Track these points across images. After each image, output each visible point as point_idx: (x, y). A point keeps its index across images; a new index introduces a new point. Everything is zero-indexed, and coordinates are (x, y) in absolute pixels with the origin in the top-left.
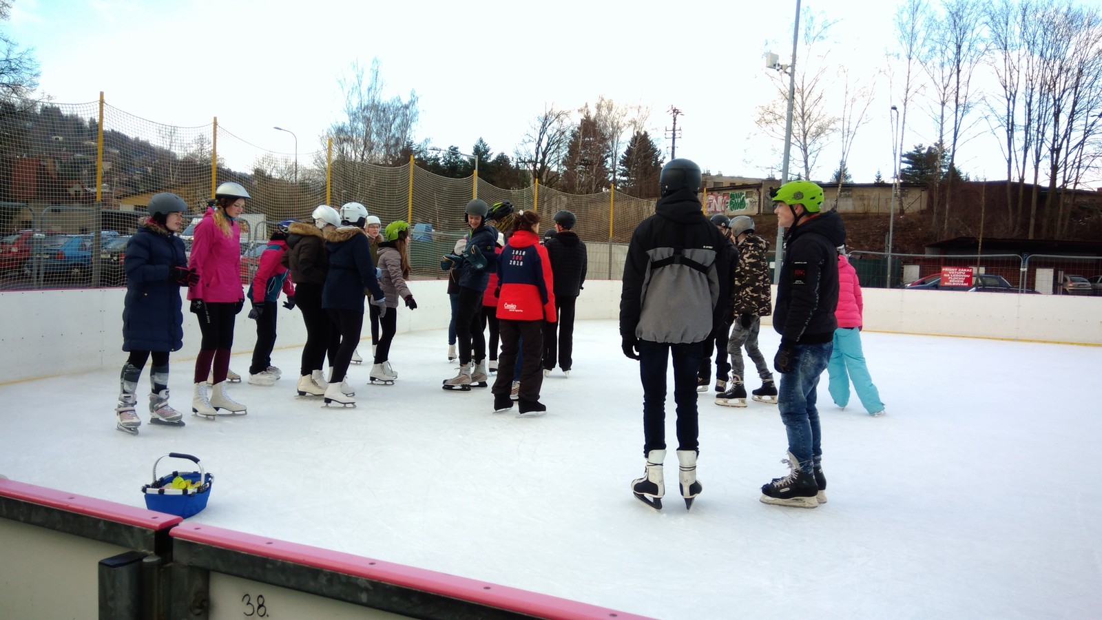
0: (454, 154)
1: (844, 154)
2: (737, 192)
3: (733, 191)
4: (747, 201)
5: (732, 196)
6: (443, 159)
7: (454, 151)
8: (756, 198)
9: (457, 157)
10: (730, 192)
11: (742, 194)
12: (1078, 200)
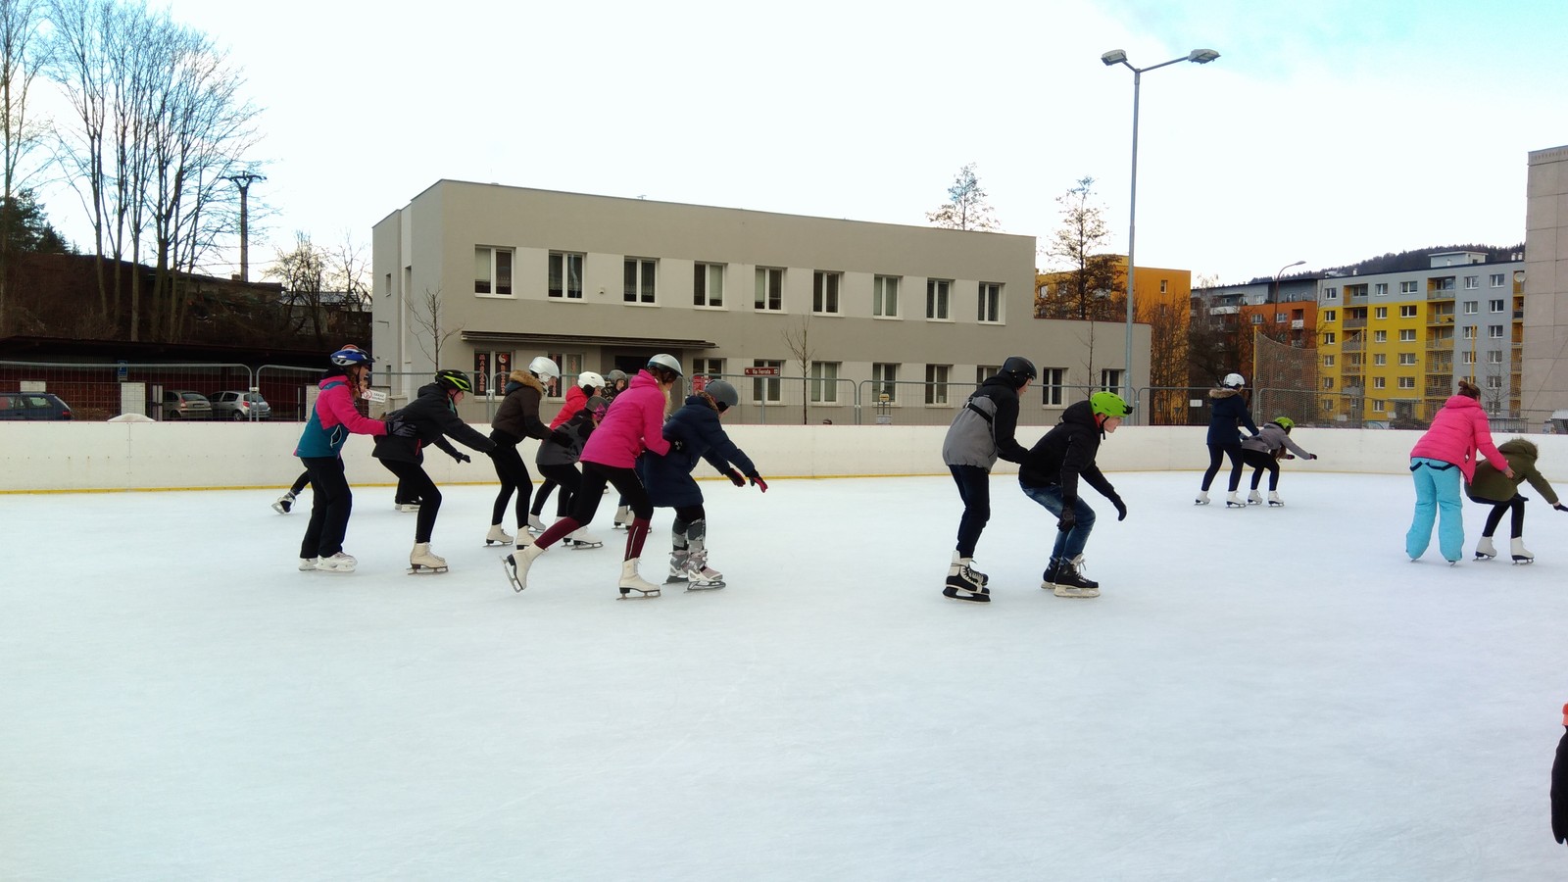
12: (204, 289)
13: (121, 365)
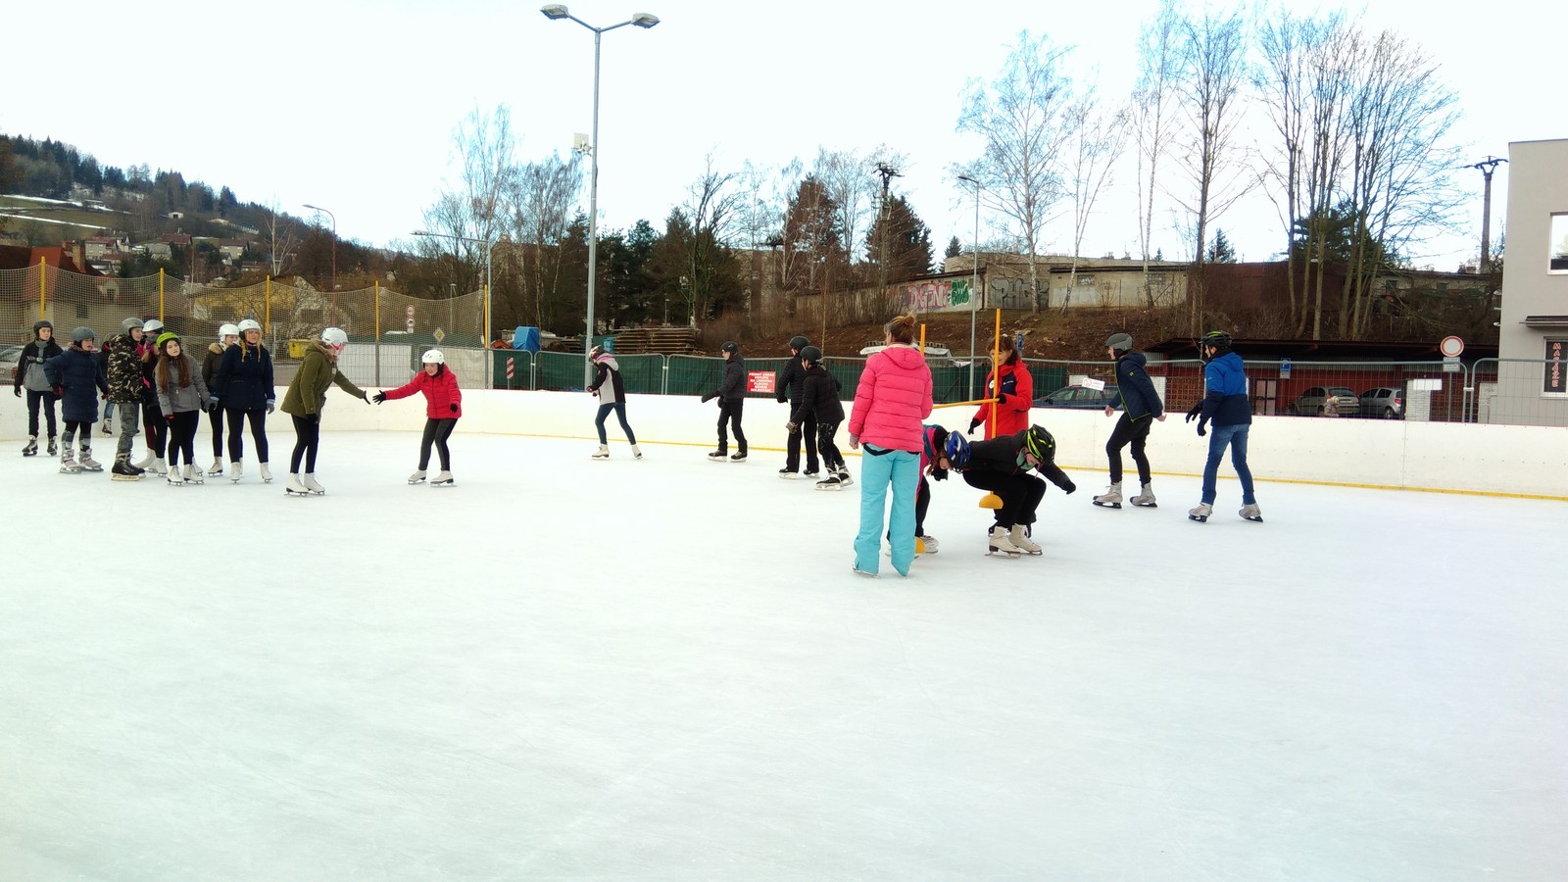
0: (643, 232)
1: (1078, 227)
2: (959, 279)
3: (956, 278)
4: (970, 291)
5: (954, 286)
6: (628, 238)
7: (644, 227)
8: (981, 287)
9: (648, 236)
10: (952, 280)
11: (965, 282)
12: (1419, 283)
13: (1285, 362)
